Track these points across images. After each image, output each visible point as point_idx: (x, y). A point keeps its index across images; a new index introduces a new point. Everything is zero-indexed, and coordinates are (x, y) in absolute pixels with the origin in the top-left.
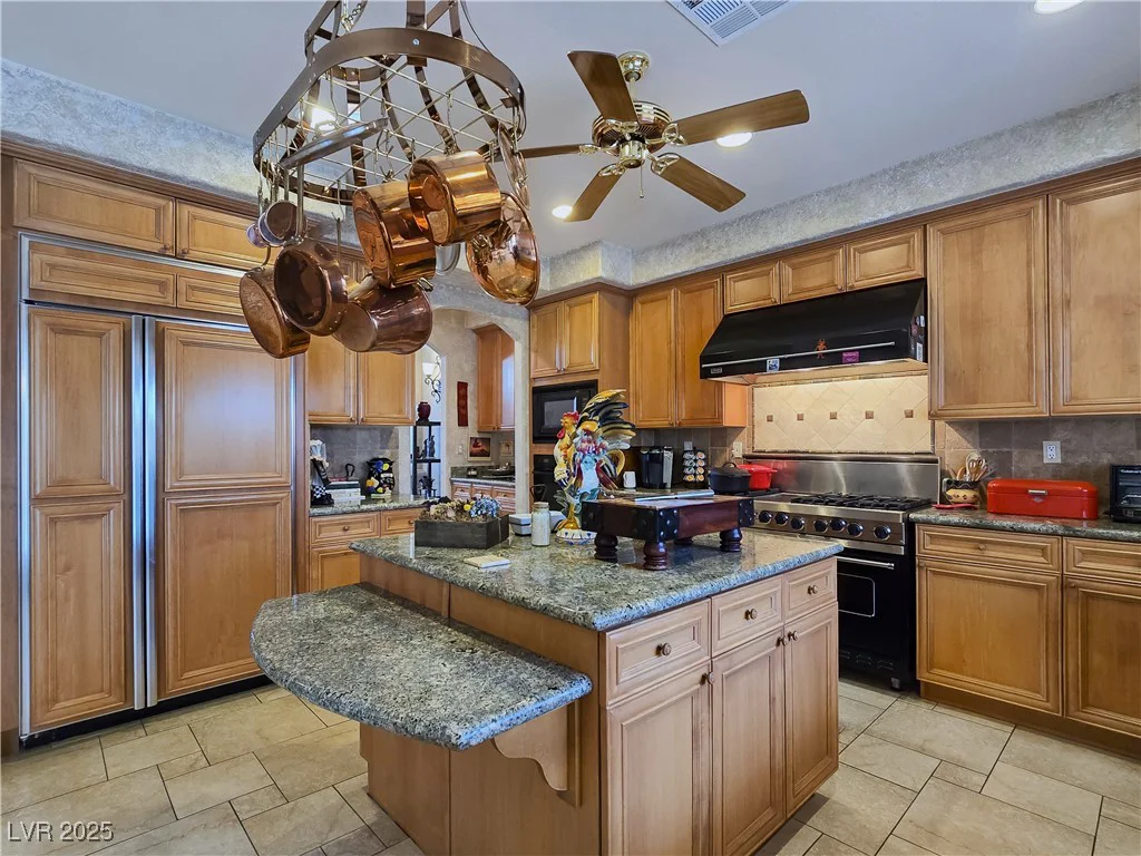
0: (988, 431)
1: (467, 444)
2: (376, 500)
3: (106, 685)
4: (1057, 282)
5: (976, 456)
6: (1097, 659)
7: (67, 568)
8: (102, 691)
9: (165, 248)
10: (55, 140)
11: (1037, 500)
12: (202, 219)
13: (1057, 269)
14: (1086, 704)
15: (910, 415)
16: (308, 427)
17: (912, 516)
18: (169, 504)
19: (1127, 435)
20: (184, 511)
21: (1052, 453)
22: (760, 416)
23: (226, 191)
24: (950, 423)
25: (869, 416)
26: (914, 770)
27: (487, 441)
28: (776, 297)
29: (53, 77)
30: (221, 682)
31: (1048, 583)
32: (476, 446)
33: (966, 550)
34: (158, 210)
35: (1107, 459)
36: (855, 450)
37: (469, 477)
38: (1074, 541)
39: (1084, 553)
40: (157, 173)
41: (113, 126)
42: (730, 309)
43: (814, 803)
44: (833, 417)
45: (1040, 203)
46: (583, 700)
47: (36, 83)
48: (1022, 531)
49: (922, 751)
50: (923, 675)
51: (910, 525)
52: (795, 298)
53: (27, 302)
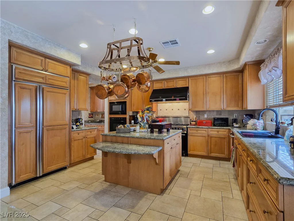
0: (197, 112)
1: (88, 115)
2: (79, 128)
3: (31, 171)
4: (207, 89)
5: (195, 117)
6: (212, 146)
7: (23, 144)
8: (30, 173)
9: (43, 69)
10: (24, 44)
11: (204, 123)
12: (50, 63)
13: (207, 88)
14: (211, 153)
15: (185, 110)
16: (71, 111)
17: (187, 126)
18: (45, 129)
19: (215, 113)
20: (48, 130)
21: (206, 116)
22: (159, 109)
23: (58, 57)
24: (191, 111)
25: (179, 110)
26: (190, 165)
27: (92, 114)
28: (163, 87)
29: (24, 29)
30: (49, 171)
31: (206, 136)
32: (90, 115)
33: (195, 131)
34: (42, 60)
35: (213, 117)
36: (175, 116)
37: (89, 123)
38: (209, 129)
39: (211, 131)
40: (44, 52)
41: (36, 41)
42: (154, 89)
43: (179, 171)
44: (172, 110)
45: (205, 77)
46: (161, 150)
47: (20, 30)
48: (203, 128)
49: (191, 163)
50: (189, 153)
51: (187, 128)
52: (167, 88)
53: (14, 81)
